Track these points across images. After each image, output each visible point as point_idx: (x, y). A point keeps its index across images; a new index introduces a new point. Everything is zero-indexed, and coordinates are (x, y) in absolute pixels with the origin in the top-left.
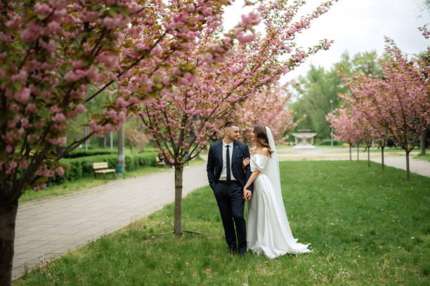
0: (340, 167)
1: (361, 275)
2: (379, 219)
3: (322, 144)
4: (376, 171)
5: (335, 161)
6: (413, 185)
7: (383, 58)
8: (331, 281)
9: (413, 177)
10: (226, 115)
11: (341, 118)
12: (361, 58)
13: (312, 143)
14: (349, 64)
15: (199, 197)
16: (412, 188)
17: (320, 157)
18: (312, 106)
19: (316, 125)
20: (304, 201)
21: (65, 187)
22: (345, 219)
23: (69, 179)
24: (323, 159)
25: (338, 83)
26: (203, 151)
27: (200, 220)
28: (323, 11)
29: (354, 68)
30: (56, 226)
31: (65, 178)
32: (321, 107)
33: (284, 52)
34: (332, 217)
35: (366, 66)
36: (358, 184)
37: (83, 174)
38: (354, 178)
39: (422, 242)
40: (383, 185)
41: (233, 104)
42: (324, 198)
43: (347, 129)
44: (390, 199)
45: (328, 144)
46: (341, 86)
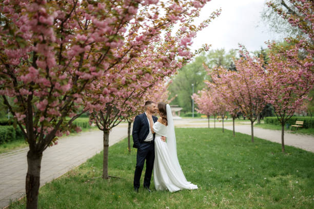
0: (203, 133)
1: (236, 202)
2: (238, 167)
3: (186, 116)
4: (229, 136)
5: (198, 128)
6: (256, 145)
7: (230, 54)
8: (218, 205)
9: (255, 139)
11: (203, 97)
12: (214, 54)
13: (179, 115)
14: (205, 58)
16: (257, 147)
17: (187, 125)
18: (178, 88)
19: (181, 102)
20: (185, 156)
21: (5, 147)
22: (216, 168)
23: (6, 141)
24: (189, 127)
25: (197, 72)
26: (123, 120)
28: (205, 26)
29: (208, 60)
30: (12, 174)
31: (4, 141)
32: (185, 89)
34: (207, 166)
35: (218, 60)
36: (219, 144)
37: (16, 137)
38: (214, 140)
39: (270, 181)
40: (236, 145)
41: (145, 88)
42: (198, 154)
43: (207, 105)
44: (243, 154)
45: (190, 116)
46: (200, 74)
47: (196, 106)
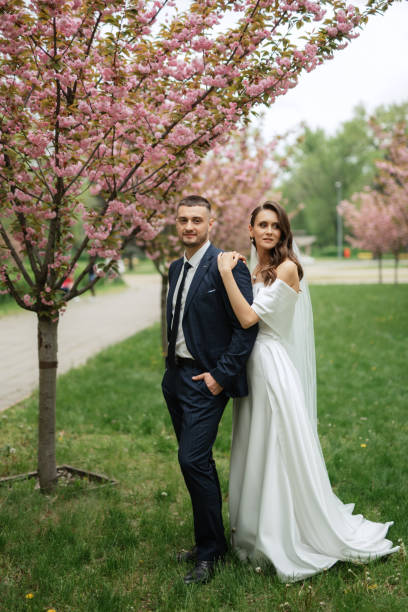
0: (368, 296)
3: (324, 255)
10: (164, 186)
11: (365, 210)
13: (309, 252)
15: (111, 365)
17: (326, 277)
18: (305, 192)
19: (313, 223)
25: (348, 155)
27: (108, 429)
32: (320, 195)
33: (307, 19)
41: (180, 152)
42: (366, 367)
43: (376, 228)
46: (353, 160)
47: (349, 232)
